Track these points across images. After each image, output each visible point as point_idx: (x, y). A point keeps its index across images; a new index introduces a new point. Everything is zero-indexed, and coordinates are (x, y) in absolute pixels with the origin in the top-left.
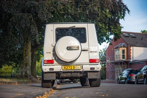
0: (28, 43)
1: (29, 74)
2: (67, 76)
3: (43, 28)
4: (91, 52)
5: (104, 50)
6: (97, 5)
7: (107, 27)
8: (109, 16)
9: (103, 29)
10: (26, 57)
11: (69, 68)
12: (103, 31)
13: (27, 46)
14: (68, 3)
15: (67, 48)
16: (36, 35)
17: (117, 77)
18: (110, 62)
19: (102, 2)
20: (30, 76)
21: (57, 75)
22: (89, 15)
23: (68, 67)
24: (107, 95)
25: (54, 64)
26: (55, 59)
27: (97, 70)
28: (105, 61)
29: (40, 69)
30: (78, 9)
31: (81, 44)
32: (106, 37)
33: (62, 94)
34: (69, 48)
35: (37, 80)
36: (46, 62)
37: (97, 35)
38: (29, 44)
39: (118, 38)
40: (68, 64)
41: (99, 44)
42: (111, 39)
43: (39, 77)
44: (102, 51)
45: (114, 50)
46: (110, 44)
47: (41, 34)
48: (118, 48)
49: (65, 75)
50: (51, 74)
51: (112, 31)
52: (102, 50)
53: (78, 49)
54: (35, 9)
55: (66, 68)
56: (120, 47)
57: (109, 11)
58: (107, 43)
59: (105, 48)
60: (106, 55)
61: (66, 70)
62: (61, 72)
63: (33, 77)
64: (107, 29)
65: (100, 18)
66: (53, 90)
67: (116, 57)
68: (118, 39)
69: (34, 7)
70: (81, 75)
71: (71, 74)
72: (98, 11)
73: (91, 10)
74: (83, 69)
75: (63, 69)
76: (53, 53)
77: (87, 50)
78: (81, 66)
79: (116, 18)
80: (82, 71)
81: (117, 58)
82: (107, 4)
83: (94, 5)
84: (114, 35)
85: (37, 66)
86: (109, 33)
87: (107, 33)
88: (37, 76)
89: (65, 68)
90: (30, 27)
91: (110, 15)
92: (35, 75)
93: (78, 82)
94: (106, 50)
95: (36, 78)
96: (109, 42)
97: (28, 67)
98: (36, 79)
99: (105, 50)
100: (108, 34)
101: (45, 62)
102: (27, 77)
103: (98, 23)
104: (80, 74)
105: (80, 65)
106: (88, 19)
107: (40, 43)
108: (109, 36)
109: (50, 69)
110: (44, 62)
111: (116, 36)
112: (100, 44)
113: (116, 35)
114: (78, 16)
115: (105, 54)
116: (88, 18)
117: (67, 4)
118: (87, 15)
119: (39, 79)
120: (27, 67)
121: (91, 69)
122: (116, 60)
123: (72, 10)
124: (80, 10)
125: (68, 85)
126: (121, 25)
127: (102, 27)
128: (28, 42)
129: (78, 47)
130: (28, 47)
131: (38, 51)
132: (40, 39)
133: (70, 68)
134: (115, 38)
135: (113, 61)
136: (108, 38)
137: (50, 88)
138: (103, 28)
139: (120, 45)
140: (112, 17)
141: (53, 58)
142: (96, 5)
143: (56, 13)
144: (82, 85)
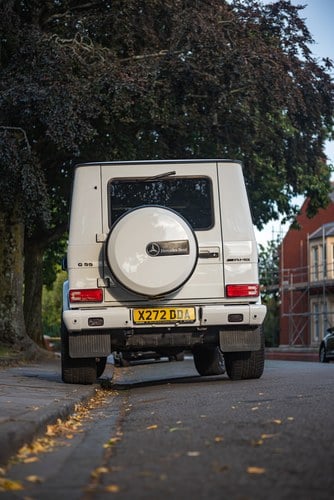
0: (12, 228)
1: (17, 331)
2: (150, 342)
3: (64, 173)
4: (229, 260)
5: (273, 245)
6: (249, 95)
7: (283, 170)
8: (288, 130)
9: (269, 176)
10: (8, 275)
11: (155, 317)
12: (270, 182)
13: (11, 237)
14: (150, 89)
15: (149, 248)
16: (41, 198)
17: (316, 339)
18: (292, 287)
19: (266, 85)
20: (22, 338)
21: (115, 341)
22: (220, 128)
23: (154, 314)
24: (291, 419)
25: (103, 304)
26: (108, 287)
27: (253, 322)
28: (278, 282)
29: (54, 313)
30: (184, 108)
31: (196, 232)
32: (278, 203)
33: (133, 409)
34: (156, 248)
35: (45, 351)
36: (76, 296)
37: (250, 196)
38: (16, 229)
39: (322, 206)
40: (151, 302)
41: (255, 227)
42: (295, 211)
43: (51, 341)
44: (266, 251)
45: (305, 246)
46: (292, 227)
47: (57, 193)
48: (321, 237)
49: (141, 341)
50: (94, 337)
51: (300, 182)
52: (266, 246)
53: (186, 250)
54: (36, 110)
55: (145, 315)
56: (326, 237)
57: (288, 114)
58: (283, 222)
59: (276, 238)
60: (279, 264)
61: (146, 324)
62: (130, 329)
63: (32, 341)
64: (281, 176)
65: (259, 138)
66: (101, 393)
67: (312, 270)
68: (320, 209)
69: (33, 104)
70: (197, 340)
71: (163, 336)
72: (252, 115)
73: (227, 110)
74: (203, 318)
75: (136, 320)
76: (99, 267)
77: (217, 255)
78: (197, 308)
79: (314, 136)
80: (200, 327)
81: (317, 273)
82: (283, 89)
83: (236, 94)
84: (306, 195)
85: (43, 303)
86: (288, 190)
87: (282, 189)
88: (46, 337)
89: (141, 316)
90: (19, 173)
91: (293, 129)
92: (39, 335)
93: (186, 358)
94: (280, 246)
95: (43, 343)
96: (288, 218)
97: (13, 310)
98: (41, 349)
99: (276, 244)
100: (285, 192)
101: (73, 298)
102: (13, 343)
103: (251, 156)
104: (193, 336)
105: (192, 306)
106: (215, 141)
107: (53, 226)
108: (289, 198)
109: (92, 320)
110: (70, 296)
111: (312, 198)
112: (260, 228)
113: (312, 195)
114: (181, 133)
115: (275, 258)
116: (218, 140)
117: (145, 93)
118: (215, 127)
119: (51, 345)
120: (9, 308)
121: (231, 317)
122: (313, 278)
123: (161, 112)
124: (188, 111)
125: (150, 366)
126: (328, 163)
127: (264, 167)
128: (13, 224)
129: (186, 245)
130: (15, 241)
131: (49, 253)
132: (55, 210)
133: (160, 315)
134: (309, 205)
135: (302, 285)
136: (284, 207)
137: (91, 384)
138: (268, 171)
139: (327, 230)
140: (297, 135)
141: (102, 284)
142: (243, 95)
143: (107, 122)
144: (199, 372)
